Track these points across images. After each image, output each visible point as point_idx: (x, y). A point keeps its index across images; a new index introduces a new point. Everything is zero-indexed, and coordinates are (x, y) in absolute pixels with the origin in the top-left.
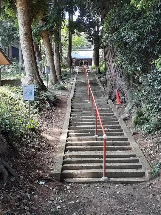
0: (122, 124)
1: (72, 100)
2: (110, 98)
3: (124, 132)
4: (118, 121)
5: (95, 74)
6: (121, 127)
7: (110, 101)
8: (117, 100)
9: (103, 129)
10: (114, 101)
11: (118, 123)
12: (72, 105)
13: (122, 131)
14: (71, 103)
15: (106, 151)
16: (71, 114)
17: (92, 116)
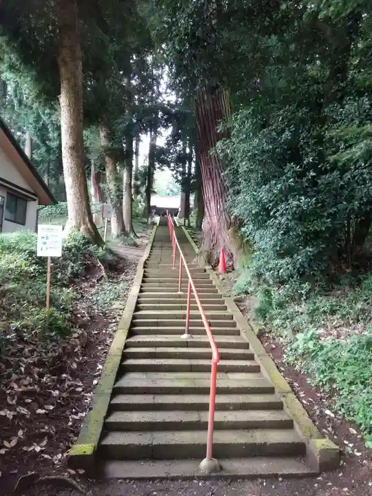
0: (232, 309)
1: (145, 263)
2: (209, 262)
3: (239, 327)
4: (226, 304)
5: (183, 228)
6: (232, 317)
7: (208, 267)
8: (220, 267)
9: (204, 320)
10: (214, 268)
11: (225, 308)
12: (145, 272)
13: (234, 325)
14: (144, 267)
15: (217, 396)
16: (141, 287)
17: (179, 293)
